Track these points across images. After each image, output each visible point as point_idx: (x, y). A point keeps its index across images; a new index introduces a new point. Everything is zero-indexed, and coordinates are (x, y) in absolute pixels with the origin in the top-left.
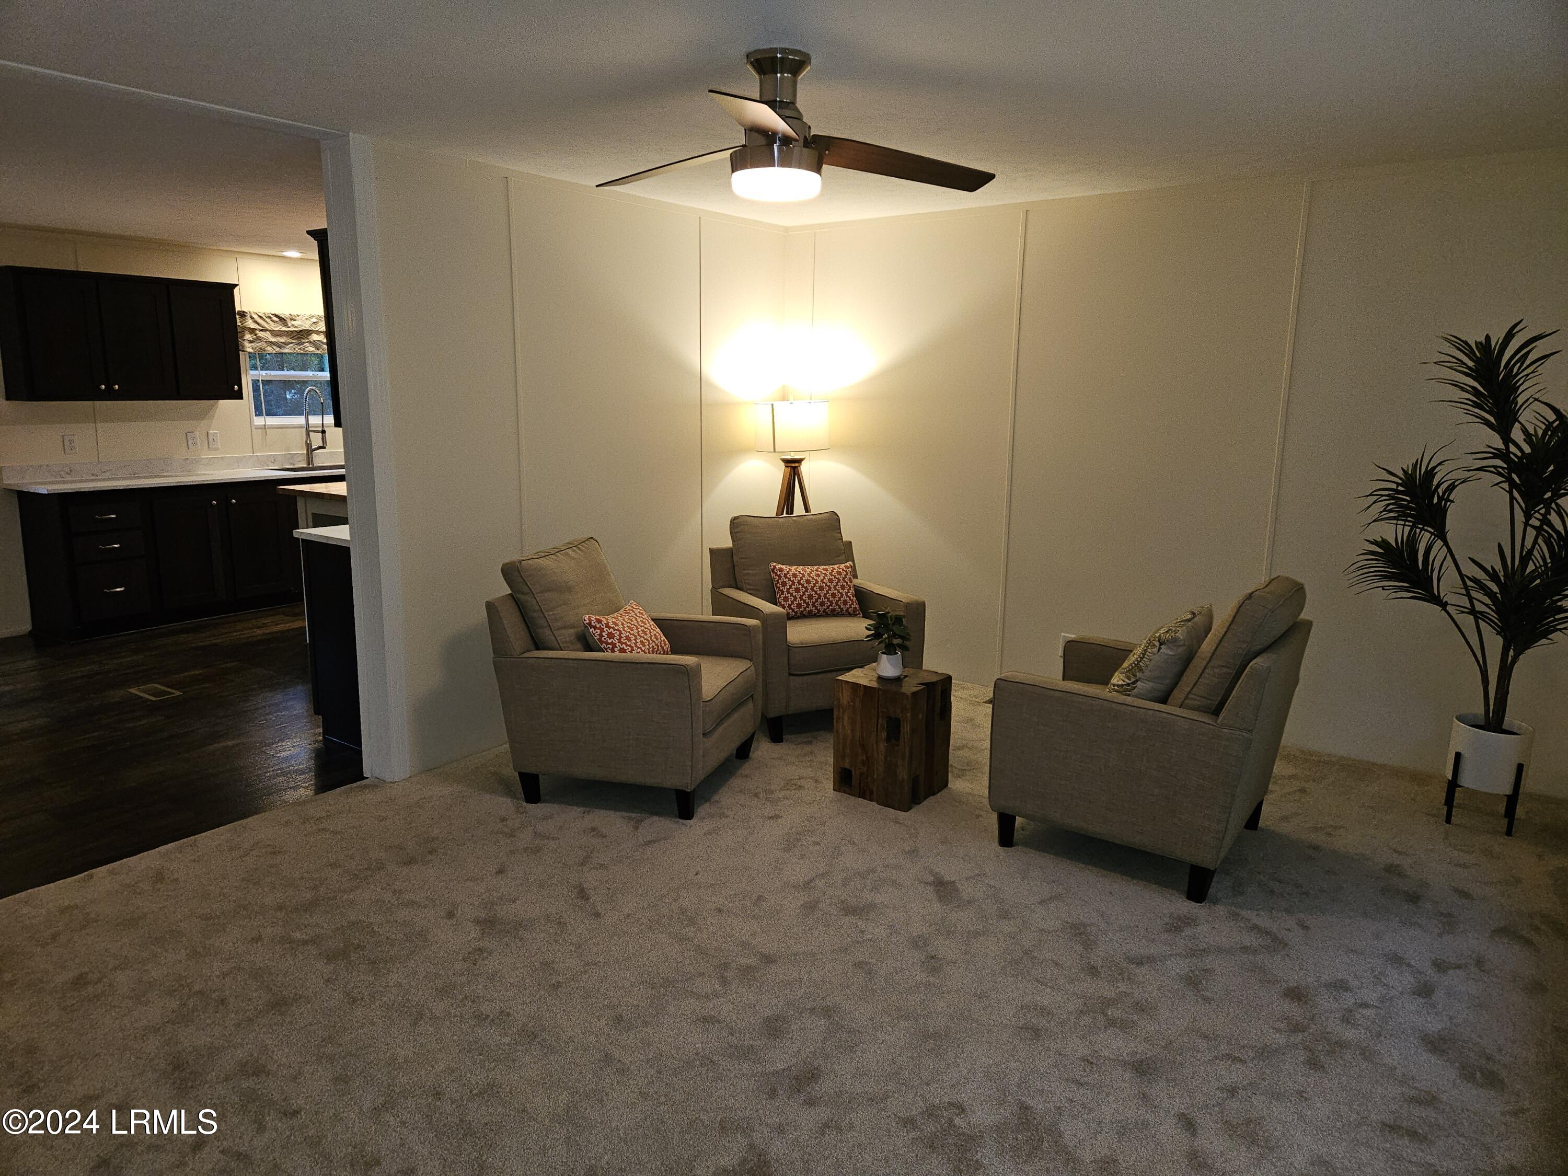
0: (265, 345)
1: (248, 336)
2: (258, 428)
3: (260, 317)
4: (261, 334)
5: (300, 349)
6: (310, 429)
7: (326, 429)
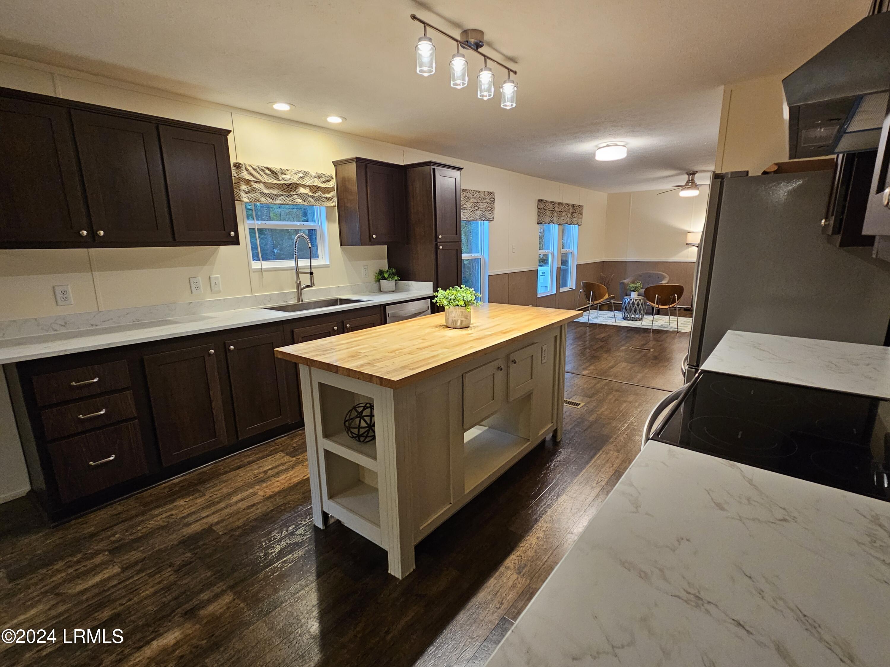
0: (259, 196)
1: (244, 187)
2: (256, 271)
3: (255, 169)
4: (256, 185)
5: (290, 201)
6: (300, 271)
7: (313, 270)
